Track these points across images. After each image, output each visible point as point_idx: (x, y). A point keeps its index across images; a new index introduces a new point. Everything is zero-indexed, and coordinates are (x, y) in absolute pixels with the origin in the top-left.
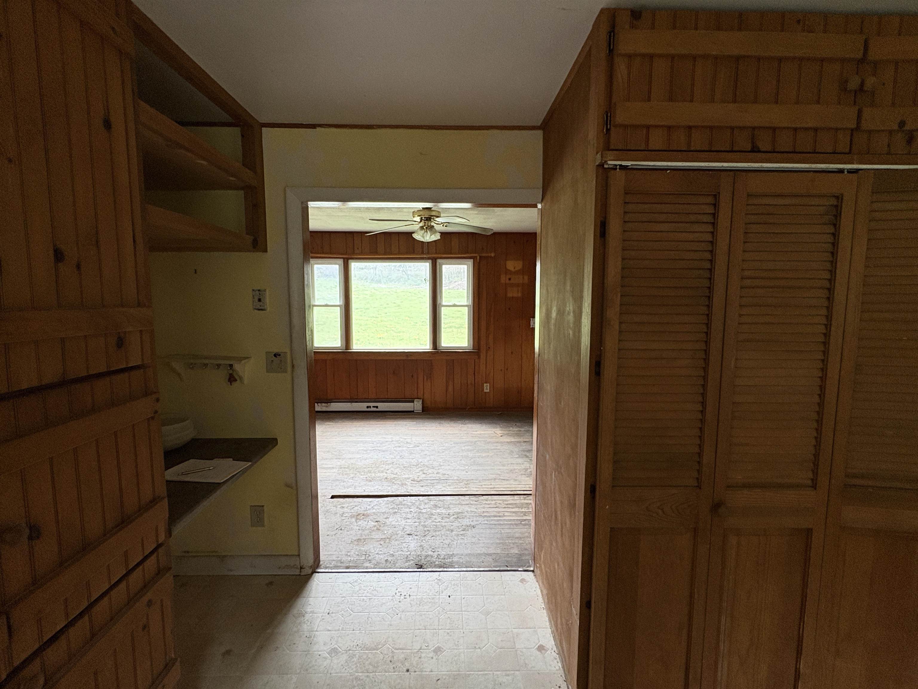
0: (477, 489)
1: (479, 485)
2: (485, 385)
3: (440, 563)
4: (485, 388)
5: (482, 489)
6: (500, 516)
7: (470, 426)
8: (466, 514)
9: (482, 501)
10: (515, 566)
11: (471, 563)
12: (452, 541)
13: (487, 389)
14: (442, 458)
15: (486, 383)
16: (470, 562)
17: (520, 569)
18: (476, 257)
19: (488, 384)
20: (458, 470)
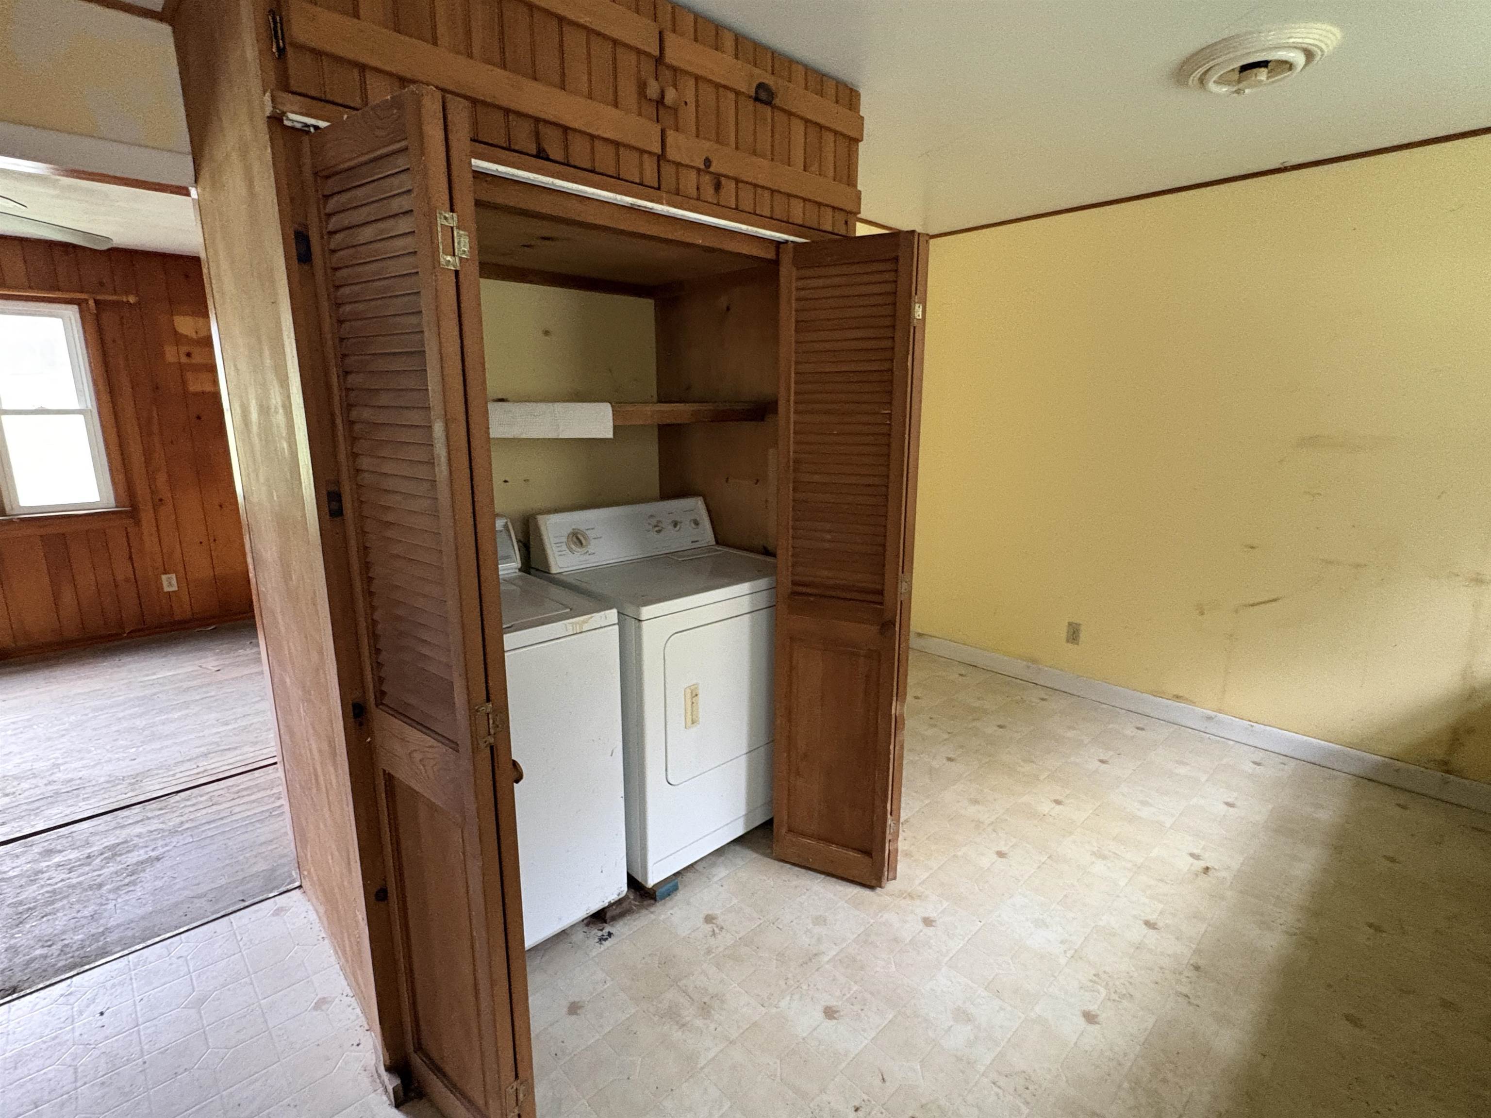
0: (162, 786)
1: (169, 776)
2: (164, 577)
3: (71, 960)
4: (165, 584)
5: (174, 782)
6: (222, 819)
7: (133, 666)
8: (136, 840)
9: (177, 804)
10: (262, 892)
11: (156, 929)
12: (102, 905)
13: (170, 585)
14: (61, 749)
15: (165, 573)
16: (155, 926)
17: (271, 895)
18: (86, 300)
19: (173, 576)
20: (110, 761)
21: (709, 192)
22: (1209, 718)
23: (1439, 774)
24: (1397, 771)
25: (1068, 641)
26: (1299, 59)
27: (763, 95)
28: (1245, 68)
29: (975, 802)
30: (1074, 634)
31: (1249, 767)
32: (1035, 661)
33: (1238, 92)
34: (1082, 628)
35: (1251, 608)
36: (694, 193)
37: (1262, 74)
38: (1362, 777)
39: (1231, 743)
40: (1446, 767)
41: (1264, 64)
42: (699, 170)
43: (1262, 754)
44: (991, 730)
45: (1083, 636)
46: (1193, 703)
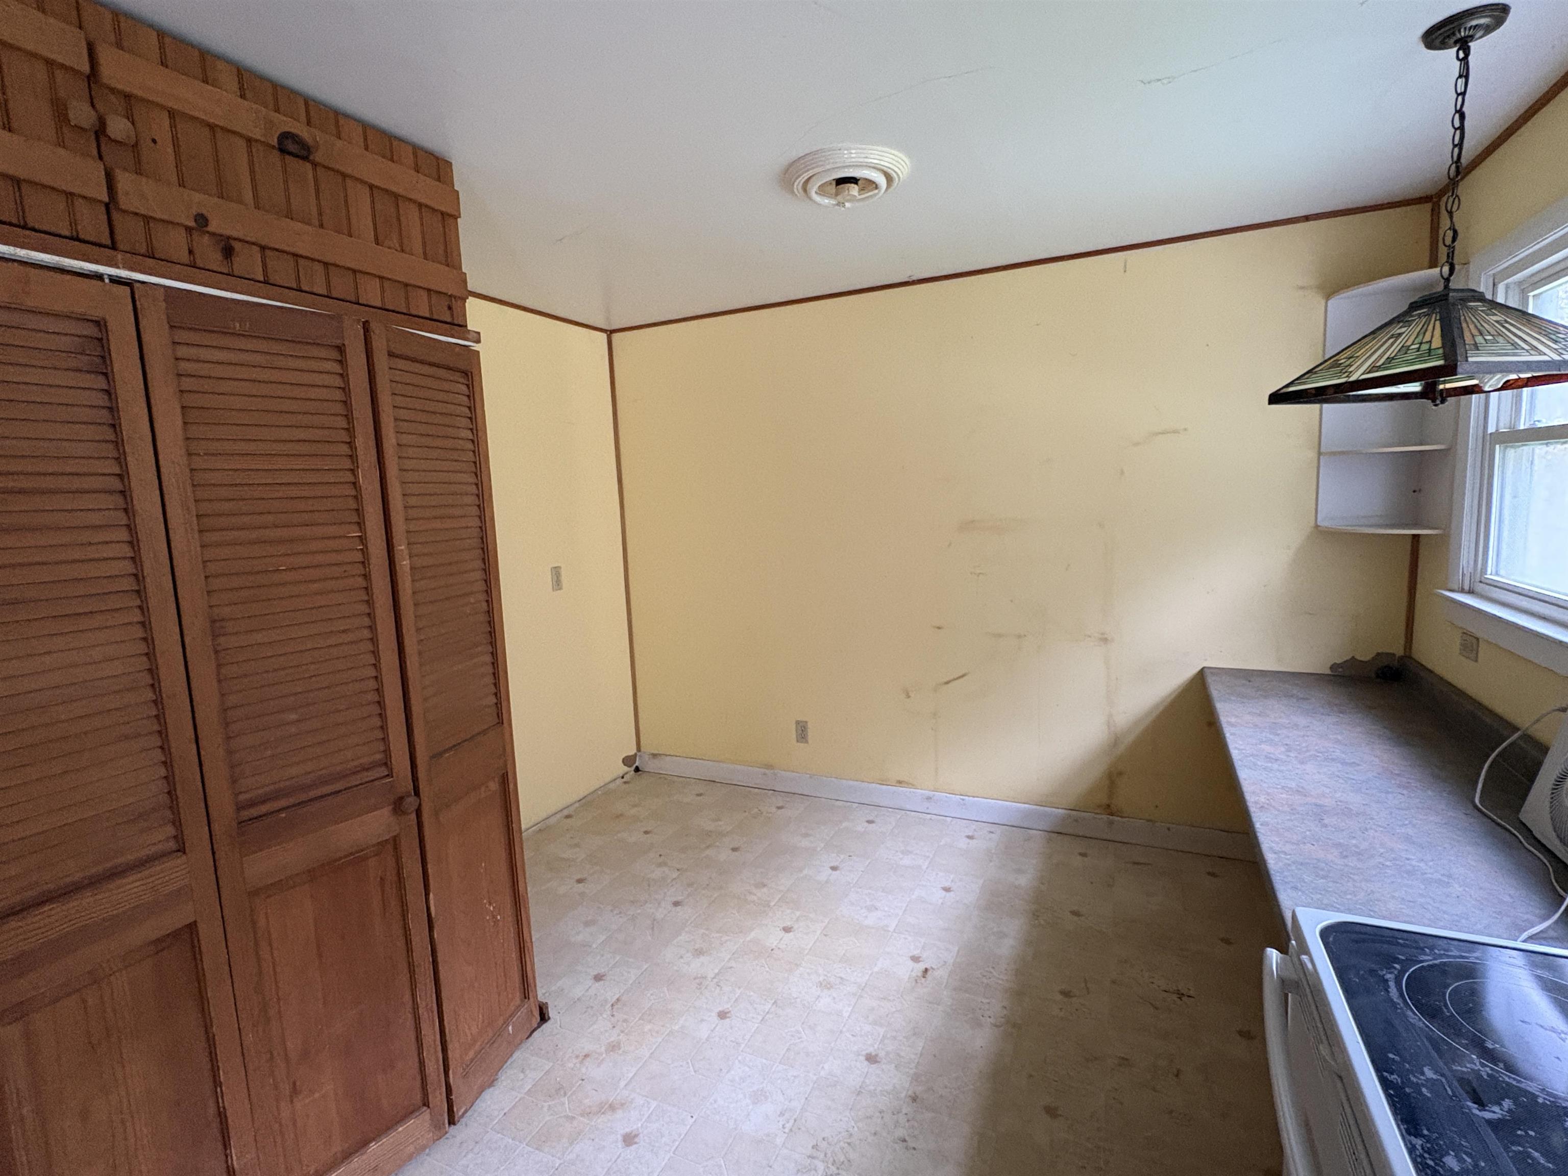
21: (213, 257)
22: (929, 798)
23: (1105, 817)
24: (1076, 821)
25: (798, 741)
26: (881, 180)
27: (291, 147)
28: (841, 181)
29: (699, 953)
30: (802, 731)
31: (963, 843)
32: (769, 767)
33: (838, 204)
34: (810, 725)
35: (947, 686)
36: (185, 257)
37: (854, 189)
38: (1054, 832)
39: (949, 819)
40: (1109, 809)
41: (853, 180)
42: (189, 229)
43: (974, 826)
44: (724, 855)
45: (810, 734)
46: (912, 786)
